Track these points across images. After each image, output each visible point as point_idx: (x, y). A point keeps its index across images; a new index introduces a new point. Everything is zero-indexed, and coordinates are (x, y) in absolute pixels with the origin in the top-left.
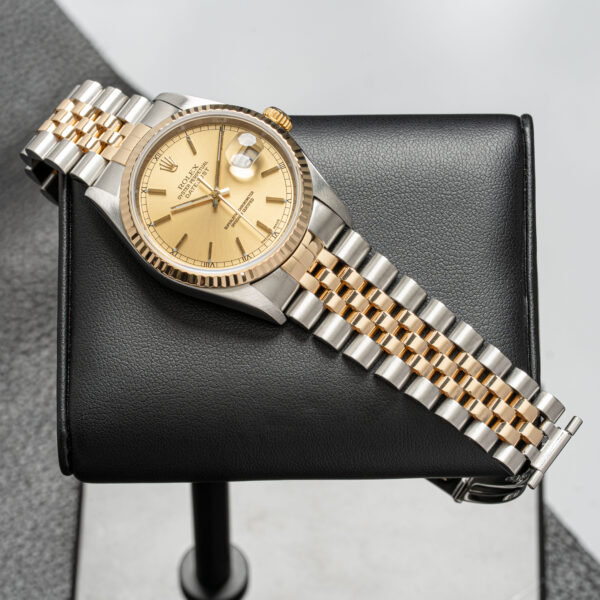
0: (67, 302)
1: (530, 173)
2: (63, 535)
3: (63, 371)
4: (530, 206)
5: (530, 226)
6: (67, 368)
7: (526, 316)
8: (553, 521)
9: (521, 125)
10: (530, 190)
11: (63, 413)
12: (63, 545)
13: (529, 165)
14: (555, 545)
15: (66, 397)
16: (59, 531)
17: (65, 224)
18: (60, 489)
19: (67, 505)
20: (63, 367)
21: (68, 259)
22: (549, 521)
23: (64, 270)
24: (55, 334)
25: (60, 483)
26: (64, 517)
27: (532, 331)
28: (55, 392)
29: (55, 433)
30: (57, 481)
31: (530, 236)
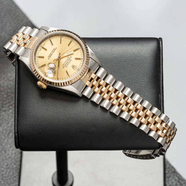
0: (18, 95)
1: (161, 56)
2: (16, 167)
3: (16, 116)
4: (161, 66)
5: (161, 72)
6: (17, 116)
7: (160, 100)
8: (168, 164)
9: (159, 41)
10: (161, 61)
11: (16, 130)
12: (16, 170)
13: (161, 54)
14: (168, 171)
15: (17, 124)
16: (15, 166)
17: (17, 71)
18: (15, 153)
19: (17, 158)
20: (16, 115)
21: (18, 82)
22: (167, 164)
23: (17, 85)
24: (14, 105)
25: (15, 151)
26: (16, 162)
27: (162, 105)
28: (14, 123)
29: (14, 136)
30: (14, 151)
31: (161, 75)
